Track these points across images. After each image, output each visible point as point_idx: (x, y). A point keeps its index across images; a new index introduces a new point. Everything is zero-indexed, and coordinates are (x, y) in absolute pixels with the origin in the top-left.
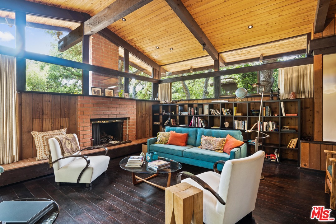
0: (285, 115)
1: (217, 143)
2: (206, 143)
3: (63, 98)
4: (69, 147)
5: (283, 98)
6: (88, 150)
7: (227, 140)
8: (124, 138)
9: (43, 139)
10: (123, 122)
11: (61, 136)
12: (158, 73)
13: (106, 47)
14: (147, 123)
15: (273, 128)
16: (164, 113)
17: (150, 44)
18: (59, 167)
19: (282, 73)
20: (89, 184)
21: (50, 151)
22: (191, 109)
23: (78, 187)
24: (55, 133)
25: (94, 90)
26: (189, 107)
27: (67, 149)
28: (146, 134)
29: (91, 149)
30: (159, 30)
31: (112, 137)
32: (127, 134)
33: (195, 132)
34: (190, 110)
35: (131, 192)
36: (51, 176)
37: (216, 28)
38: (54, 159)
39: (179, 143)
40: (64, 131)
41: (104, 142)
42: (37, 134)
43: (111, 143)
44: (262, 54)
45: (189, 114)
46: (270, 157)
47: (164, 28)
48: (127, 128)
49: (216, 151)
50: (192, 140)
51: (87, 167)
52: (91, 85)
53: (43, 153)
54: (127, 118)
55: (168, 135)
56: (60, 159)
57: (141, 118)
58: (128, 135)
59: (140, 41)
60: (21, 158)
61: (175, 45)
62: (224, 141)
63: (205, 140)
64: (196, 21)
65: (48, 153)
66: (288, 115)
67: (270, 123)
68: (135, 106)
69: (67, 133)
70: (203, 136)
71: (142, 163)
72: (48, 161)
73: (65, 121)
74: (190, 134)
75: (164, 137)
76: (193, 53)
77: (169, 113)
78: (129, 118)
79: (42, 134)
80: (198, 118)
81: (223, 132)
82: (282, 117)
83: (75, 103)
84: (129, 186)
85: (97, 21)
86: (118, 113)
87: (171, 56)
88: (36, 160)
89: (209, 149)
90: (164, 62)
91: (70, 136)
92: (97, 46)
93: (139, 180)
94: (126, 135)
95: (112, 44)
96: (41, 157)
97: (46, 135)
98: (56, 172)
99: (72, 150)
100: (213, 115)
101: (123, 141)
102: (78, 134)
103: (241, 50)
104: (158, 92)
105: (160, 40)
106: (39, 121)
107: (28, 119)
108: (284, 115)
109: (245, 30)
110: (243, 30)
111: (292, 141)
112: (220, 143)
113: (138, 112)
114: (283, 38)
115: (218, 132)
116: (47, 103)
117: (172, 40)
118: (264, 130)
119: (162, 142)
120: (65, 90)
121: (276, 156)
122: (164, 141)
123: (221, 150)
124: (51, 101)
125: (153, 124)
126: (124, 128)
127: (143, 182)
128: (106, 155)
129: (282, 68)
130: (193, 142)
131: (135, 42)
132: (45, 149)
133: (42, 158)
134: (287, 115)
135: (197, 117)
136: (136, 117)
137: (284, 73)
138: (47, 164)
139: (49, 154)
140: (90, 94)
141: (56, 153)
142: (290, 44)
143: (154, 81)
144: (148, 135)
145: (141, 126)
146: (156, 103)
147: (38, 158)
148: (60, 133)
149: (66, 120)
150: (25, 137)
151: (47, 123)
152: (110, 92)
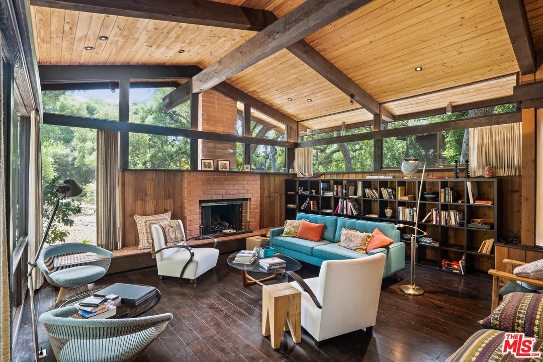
0: (474, 202)
1: (359, 239)
2: (346, 240)
3: (168, 175)
4: (173, 236)
5: (475, 175)
6: (196, 240)
7: (373, 236)
8: (243, 226)
9: (146, 225)
10: (242, 204)
11: (164, 223)
12: (294, 133)
13: (218, 104)
14: (277, 205)
15: (455, 220)
16: (301, 191)
17: (278, 96)
18: (162, 258)
19: (474, 136)
20: (193, 280)
21: (153, 239)
22: (337, 187)
23: (181, 282)
24: (159, 218)
25: (204, 163)
26: (334, 184)
27: (171, 238)
28: (276, 221)
29: (199, 240)
30: (288, 79)
31: (227, 224)
32: (248, 220)
33: (334, 222)
34: (336, 189)
35: (238, 293)
36: (154, 268)
37: (368, 73)
38: (157, 249)
39: (311, 237)
40: (168, 215)
41: (217, 231)
42: (140, 218)
43: (225, 233)
44: (450, 103)
45: (335, 194)
46: (451, 265)
47: (295, 76)
48: (248, 213)
49: (357, 251)
50: (329, 234)
51: (190, 261)
52: (200, 156)
53: (146, 241)
54: (247, 199)
55: (298, 224)
56: (163, 249)
57: (268, 198)
58: (249, 222)
59: (264, 92)
60: (124, 245)
61: (313, 96)
62: (369, 237)
63: (344, 234)
64: (336, 65)
65: (150, 241)
66: (478, 203)
67: (452, 213)
68: (259, 182)
69: (171, 219)
70: (343, 228)
71: (253, 259)
72: (150, 250)
73: (169, 203)
74: (327, 225)
75: (293, 227)
76: (342, 104)
77: (307, 193)
78: (250, 199)
79: (144, 219)
80: (347, 200)
81: (371, 225)
82: (468, 204)
83: (181, 181)
84: (237, 287)
85: (206, 78)
86: (235, 192)
87: (311, 109)
88: (139, 248)
89: (348, 247)
90: (303, 117)
91: (174, 222)
92: (208, 104)
93: (251, 280)
94: (246, 222)
96: (143, 245)
97: (149, 220)
98: (159, 263)
99: (176, 239)
100: (368, 197)
101: (242, 230)
102: (183, 220)
103: (415, 99)
104: (294, 160)
105: (292, 91)
106: (142, 203)
107: (130, 201)
108: (472, 202)
109: (412, 73)
110: (408, 74)
111: (485, 243)
112: (363, 240)
113: (264, 190)
114: (477, 80)
115: (364, 224)
116: (149, 181)
117: (308, 90)
118: (443, 224)
119: (289, 234)
120: (173, 149)
121: (460, 265)
122: (292, 233)
123: (364, 250)
124: (154, 179)
125: (286, 206)
126: (243, 212)
127: (256, 283)
128: (215, 248)
129: (474, 128)
130: (331, 237)
131: (259, 94)
132: (147, 237)
133: (145, 247)
134: (476, 201)
135: (345, 199)
136: (261, 197)
137: (477, 135)
138: (149, 254)
139: (152, 242)
140: (200, 168)
141: (159, 243)
142: (492, 87)
143: (287, 144)
144: (279, 223)
145: (268, 209)
146: (290, 178)
147: (140, 246)
148: (163, 217)
149: (170, 201)
150: (128, 222)
151: (150, 206)
152: (225, 164)
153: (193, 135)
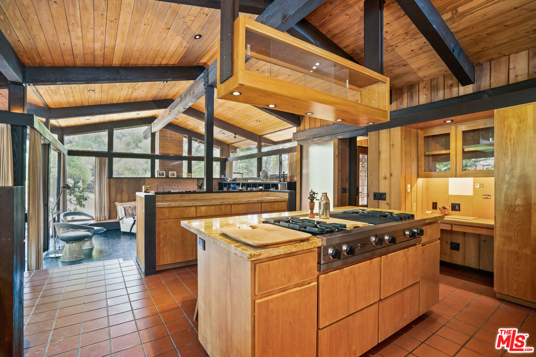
3: (136, 180)
4: (131, 212)
12: (226, 152)
16: (225, 190)
18: (122, 223)
23: (130, 234)
24: (128, 204)
25: (159, 173)
26: (237, 185)
27: (129, 213)
36: (119, 228)
40: (135, 203)
42: (118, 204)
51: (134, 223)
52: (157, 169)
56: (124, 217)
60: (110, 218)
79: (121, 204)
83: (144, 183)
87: (229, 138)
92: (163, 138)
95: (177, 133)
98: (121, 226)
104: (225, 170)
106: (120, 195)
107: (114, 194)
116: (125, 184)
138: (118, 222)
140: (156, 176)
141: (121, 215)
143: (221, 160)
146: (223, 181)
147: (117, 218)
148: (131, 204)
150: (112, 205)
151: (125, 197)
152: (174, 173)
153: (152, 157)
